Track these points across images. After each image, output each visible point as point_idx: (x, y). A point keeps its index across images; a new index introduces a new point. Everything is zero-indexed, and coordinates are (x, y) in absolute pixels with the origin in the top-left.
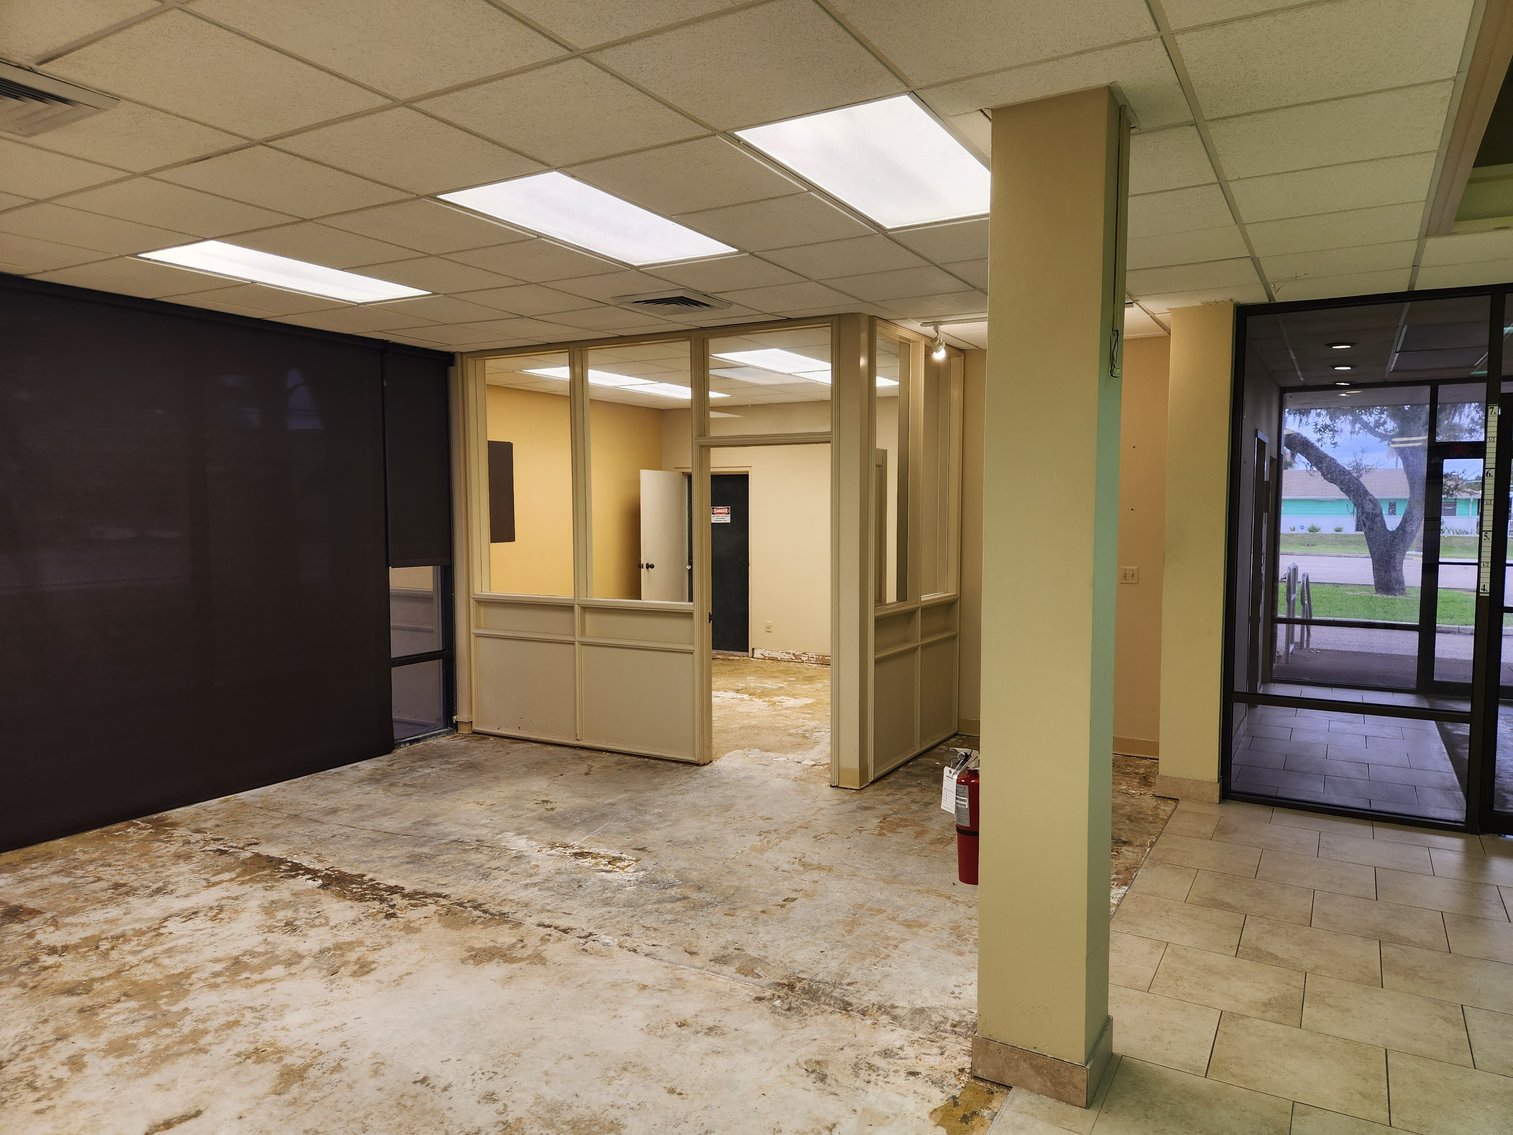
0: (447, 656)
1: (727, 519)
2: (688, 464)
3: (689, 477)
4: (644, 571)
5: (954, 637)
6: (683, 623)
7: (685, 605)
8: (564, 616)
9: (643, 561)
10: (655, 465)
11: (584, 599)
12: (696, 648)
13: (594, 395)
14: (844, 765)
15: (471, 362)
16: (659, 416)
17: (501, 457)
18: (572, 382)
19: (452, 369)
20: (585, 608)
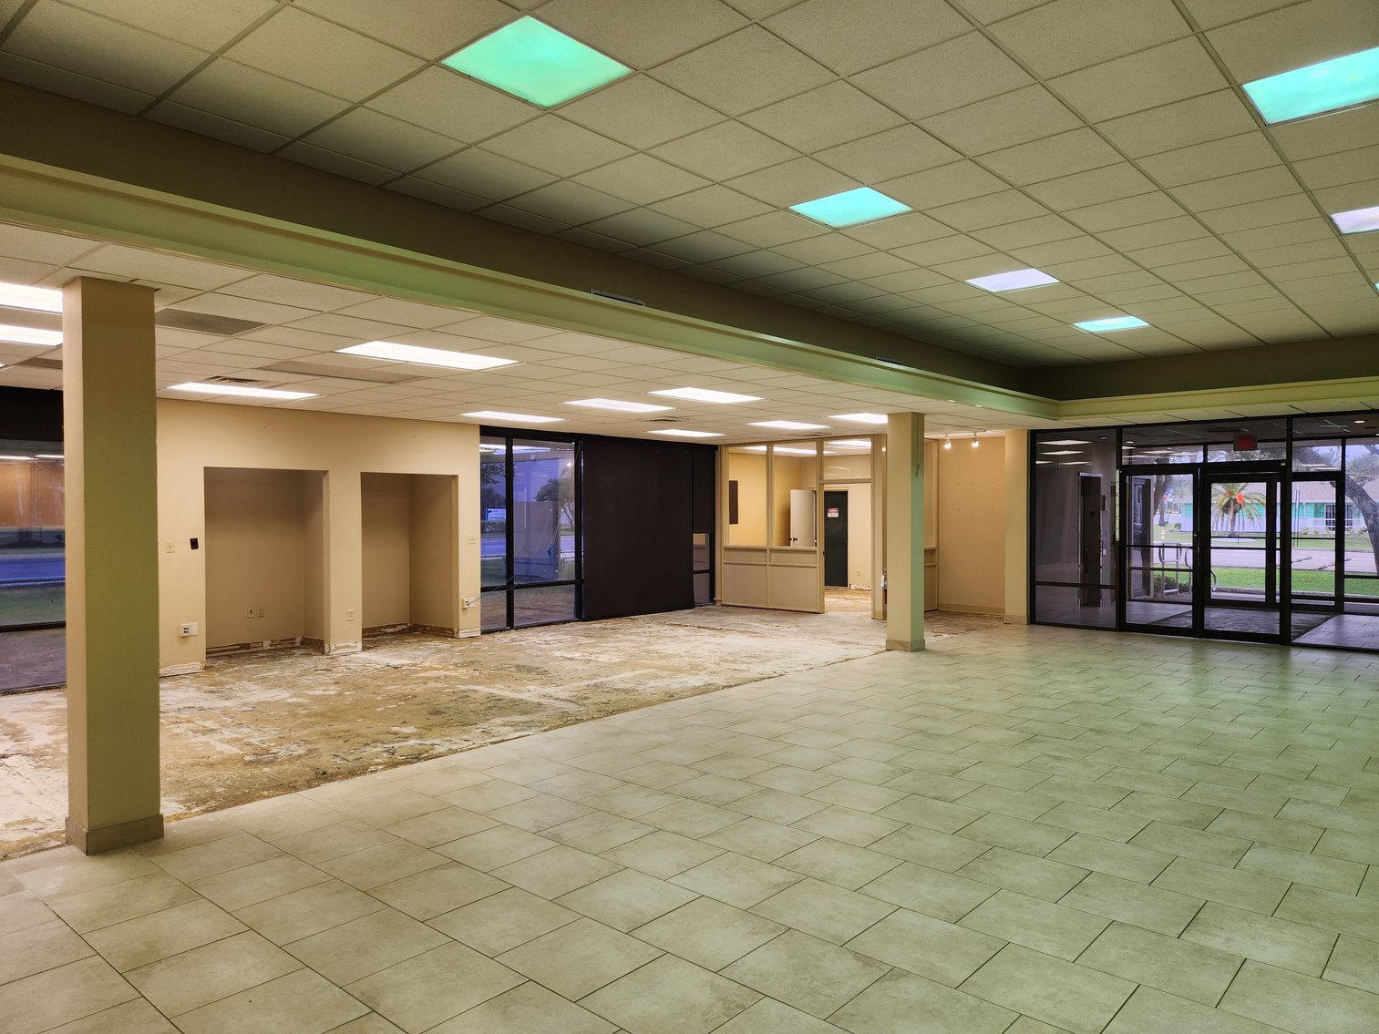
0: (712, 572)
1: (837, 515)
2: (814, 486)
3: (816, 492)
4: (792, 542)
5: (935, 566)
6: (812, 556)
7: (814, 548)
8: (763, 554)
9: (792, 537)
10: (799, 488)
11: (770, 547)
12: (818, 566)
13: (775, 454)
14: (876, 610)
15: (724, 449)
16: (801, 462)
17: (734, 486)
18: (768, 451)
19: (716, 452)
20: (771, 550)
